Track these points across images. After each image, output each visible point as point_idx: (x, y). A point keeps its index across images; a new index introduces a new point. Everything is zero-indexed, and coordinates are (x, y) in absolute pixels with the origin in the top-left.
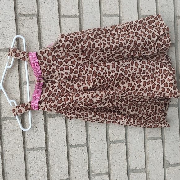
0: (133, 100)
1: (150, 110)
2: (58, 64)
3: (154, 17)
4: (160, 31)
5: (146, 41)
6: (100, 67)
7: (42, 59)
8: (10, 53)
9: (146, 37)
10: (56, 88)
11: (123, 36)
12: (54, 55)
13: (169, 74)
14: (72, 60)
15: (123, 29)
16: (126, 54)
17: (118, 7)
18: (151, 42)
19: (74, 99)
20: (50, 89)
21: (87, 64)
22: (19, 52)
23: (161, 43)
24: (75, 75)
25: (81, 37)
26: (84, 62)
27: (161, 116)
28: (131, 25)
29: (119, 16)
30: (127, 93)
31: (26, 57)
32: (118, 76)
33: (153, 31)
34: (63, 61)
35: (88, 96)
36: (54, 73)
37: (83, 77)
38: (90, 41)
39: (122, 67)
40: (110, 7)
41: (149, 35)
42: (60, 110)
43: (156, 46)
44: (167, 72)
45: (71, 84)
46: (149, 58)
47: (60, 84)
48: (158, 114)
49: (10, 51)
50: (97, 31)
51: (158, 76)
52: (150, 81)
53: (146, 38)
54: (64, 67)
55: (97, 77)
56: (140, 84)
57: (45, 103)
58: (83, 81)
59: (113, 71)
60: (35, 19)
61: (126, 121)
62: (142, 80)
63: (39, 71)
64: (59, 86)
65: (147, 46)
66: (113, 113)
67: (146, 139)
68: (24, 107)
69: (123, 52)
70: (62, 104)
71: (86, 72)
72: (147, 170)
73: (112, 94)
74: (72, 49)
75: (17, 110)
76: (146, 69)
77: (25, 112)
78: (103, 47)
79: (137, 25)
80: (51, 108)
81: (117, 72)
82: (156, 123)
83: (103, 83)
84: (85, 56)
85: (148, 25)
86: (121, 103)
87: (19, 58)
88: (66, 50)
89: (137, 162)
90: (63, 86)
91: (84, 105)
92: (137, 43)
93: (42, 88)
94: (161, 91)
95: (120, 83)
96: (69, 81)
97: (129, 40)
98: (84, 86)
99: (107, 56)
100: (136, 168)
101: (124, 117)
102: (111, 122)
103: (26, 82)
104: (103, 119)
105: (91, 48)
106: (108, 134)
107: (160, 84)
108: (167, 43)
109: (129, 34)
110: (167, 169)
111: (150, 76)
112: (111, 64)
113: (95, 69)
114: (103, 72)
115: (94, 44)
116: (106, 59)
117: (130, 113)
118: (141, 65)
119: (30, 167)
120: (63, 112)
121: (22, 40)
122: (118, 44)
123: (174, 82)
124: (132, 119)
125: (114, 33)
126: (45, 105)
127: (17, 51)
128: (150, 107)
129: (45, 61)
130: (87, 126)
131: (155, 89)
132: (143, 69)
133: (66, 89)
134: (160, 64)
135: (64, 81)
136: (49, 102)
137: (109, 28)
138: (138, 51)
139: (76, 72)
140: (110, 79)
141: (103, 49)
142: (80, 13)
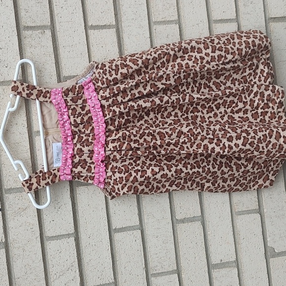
17: (176, 9)
29: (179, 22)
40: (163, 9)
60: (48, 33)
67: (234, 213)
72: (240, 264)
89: (222, 251)
100: (221, 261)
103: (38, 132)
106: (173, 209)
110: (271, 260)
119: (51, 266)
121: (30, 66)
142: (118, 21)
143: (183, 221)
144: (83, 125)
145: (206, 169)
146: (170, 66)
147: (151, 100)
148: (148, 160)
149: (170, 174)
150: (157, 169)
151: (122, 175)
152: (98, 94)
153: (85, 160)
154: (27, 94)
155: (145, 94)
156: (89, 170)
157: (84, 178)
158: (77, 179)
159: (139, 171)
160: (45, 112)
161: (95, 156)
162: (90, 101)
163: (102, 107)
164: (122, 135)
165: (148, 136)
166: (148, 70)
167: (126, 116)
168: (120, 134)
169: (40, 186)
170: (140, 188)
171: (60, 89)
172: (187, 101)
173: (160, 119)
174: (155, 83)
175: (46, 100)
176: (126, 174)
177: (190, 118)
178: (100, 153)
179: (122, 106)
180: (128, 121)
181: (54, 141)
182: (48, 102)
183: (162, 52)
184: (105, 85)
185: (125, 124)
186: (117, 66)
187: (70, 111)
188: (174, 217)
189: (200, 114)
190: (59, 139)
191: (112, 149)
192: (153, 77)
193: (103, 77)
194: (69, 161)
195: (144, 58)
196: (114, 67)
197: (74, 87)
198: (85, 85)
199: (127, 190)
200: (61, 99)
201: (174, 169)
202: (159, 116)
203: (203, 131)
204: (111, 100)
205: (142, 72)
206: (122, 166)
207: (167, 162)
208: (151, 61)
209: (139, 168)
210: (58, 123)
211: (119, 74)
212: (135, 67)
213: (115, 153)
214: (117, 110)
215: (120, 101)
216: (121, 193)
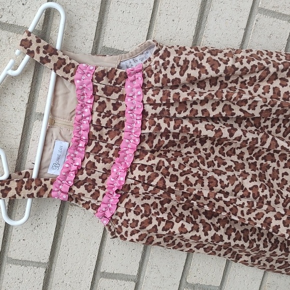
143: (193, 287)
144: (108, 129)
145: (255, 246)
146: (262, 87)
147: (217, 127)
148: (181, 206)
149: (203, 238)
150: (189, 227)
151: (138, 218)
152: (145, 93)
153: (94, 180)
154: (41, 58)
155: (211, 116)
156: (95, 196)
157: (84, 202)
158: (74, 202)
159: (164, 220)
160: (60, 92)
161: (110, 179)
162: (129, 99)
163: (144, 113)
164: (159, 163)
165: (194, 176)
166: (228, 82)
167: (173, 136)
168: (156, 161)
169: (20, 195)
170: (156, 240)
171: (92, 68)
172: (266, 146)
173: (217, 153)
174: (232, 105)
175: (67, 76)
176: (145, 218)
177: (258, 166)
178: (117, 177)
179: (172, 123)
180: (172, 144)
181: (60, 137)
182: (69, 81)
183: (259, 63)
184: (159, 85)
185: (166, 146)
186: (186, 61)
187: (97, 105)
188: (184, 279)
189: (274, 165)
190: (67, 137)
191: (137, 179)
192: (233, 97)
193: (160, 72)
194: (72, 175)
195: (230, 64)
196: (181, 63)
197: (113, 72)
198: (130, 75)
199: (138, 238)
200: (89, 84)
201: (211, 233)
202: (217, 149)
203: (271, 196)
204: (159, 109)
205: (218, 80)
206: (142, 206)
207: (205, 219)
208: (238, 72)
209: (165, 216)
210: (73, 113)
211: (185, 76)
212: (212, 73)
213: (139, 185)
214: (164, 126)
215: (172, 115)
216: (129, 238)
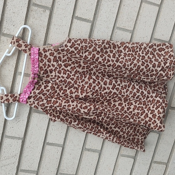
0: (119, 119)
1: (131, 131)
2: (57, 66)
3: (166, 46)
4: (167, 63)
5: (149, 69)
6: (97, 81)
7: (43, 56)
8: (13, 41)
9: (151, 64)
10: (48, 88)
11: (130, 57)
12: (56, 56)
13: (161, 107)
14: (72, 66)
15: (131, 49)
16: (126, 75)
17: (134, 24)
18: (155, 71)
19: (63, 104)
20: (43, 87)
21: (86, 73)
22: (22, 43)
23: (164, 74)
24: (71, 81)
25: (87, 48)
26: (83, 70)
27: (140, 138)
28: (140, 47)
29: (132, 32)
30: (115, 113)
31: (28, 50)
32: (112, 94)
33: (160, 60)
34: (63, 64)
35: (77, 105)
36: (51, 73)
37: (78, 85)
38: (96, 54)
39: (118, 87)
41: (154, 63)
42: (47, 110)
43: (158, 75)
44: (160, 104)
45: (64, 88)
46: (148, 83)
47: (54, 85)
48: (138, 136)
49: (13, 39)
50: (105, 44)
51: (150, 105)
52: (140, 107)
53: (151, 66)
54: (62, 71)
55: (92, 89)
56: (130, 107)
57: (34, 100)
58: (77, 89)
59: (108, 88)
60: (48, 12)
61: (107, 136)
62: (134, 103)
63: (37, 68)
64: (52, 88)
65: (150, 73)
66: (96, 125)
67: (120, 154)
68: (13, 98)
69: (124, 72)
70: (50, 105)
71: (82, 82)
73: (101, 110)
74: (76, 56)
75: (5, 98)
76: (140, 95)
77: (12, 102)
78: (106, 63)
79: (146, 49)
80: (38, 106)
81: (112, 90)
82: (133, 145)
83: (95, 96)
84: (86, 65)
85: (158, 51)
86: (107, 119)
87: (20, 49)
88: (69, 55)
89: (104, 172)
90: (56, 88)
91: (71, 111)
92: (141, 69)
93: (35, 84)
94: (148, 121)
95: (112, 100)
96: (63, 85)
97: (134, 64)
98: (76, 93)
99: (107, 71)
101: (106, 132)
102: (92, 133)
103: (21, 73)
104: (85, 129)
105: (95, 61)
106: (86, 141)
107: (149, 114)
108: (169, 76)
109: (135, 56)
111: (142, 102)
112: (108, 81)
113: (92, 81)
114: (99, 86)
115: (98, 58)
116: (106, 73)
117: (112, 129)
118: (137, 89)
119: (3, 152)
120: (49, 112)
122: (122, 64)
123: (163, 115)
124: (113, 136)
125: (121, 50)
126: (34, 102)
127: (21, 42)
128: (133, 129)
129: (46, 59)
130: (68, 129)
131: (142, 117)
132: (138, 94)
133: (58, 91)
134: (155, 93)
135: (59, 84)
136: (38, 100)
137: (119, 43)
138: (139, 75)
139: (72, 79)
140: (104, 94)
141: (106, 64)
142: (95, 19)
143: (89, 150)
188: (84, 146)
